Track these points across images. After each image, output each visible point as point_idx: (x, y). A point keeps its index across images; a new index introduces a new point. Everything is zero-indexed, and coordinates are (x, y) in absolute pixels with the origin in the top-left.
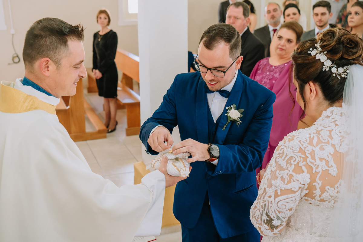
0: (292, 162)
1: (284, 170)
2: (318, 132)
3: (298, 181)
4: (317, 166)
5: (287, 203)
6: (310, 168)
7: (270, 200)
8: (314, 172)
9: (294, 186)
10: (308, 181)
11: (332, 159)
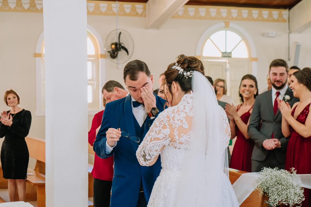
0: (162, 123)
1: (158, 127)
3: (163, 133)
4: (175, 124)
5: (155, 145)
7: (147, 143)
8: (173, 127)
9: (161, 136)
10: (169, 133)
11: (185, 119)
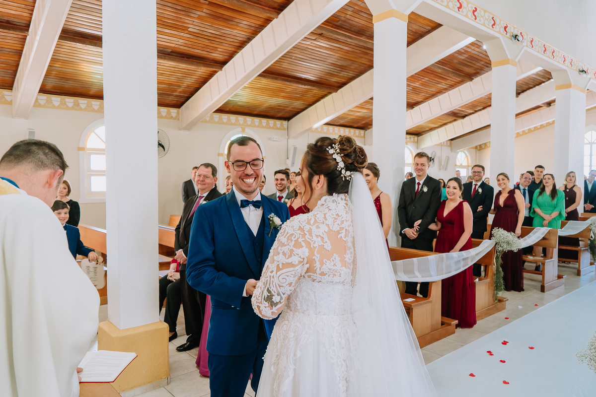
0: (293, 238)
1: (286, 245)
2: (315, 216)
3: (298, 255)
4: (314, 241)
5: (288, 276)
6: (308, 244)
7: (272, 275)
8: (312, 246)
9: (295, 260)
10: (307, 255)
11: (326, 236)
